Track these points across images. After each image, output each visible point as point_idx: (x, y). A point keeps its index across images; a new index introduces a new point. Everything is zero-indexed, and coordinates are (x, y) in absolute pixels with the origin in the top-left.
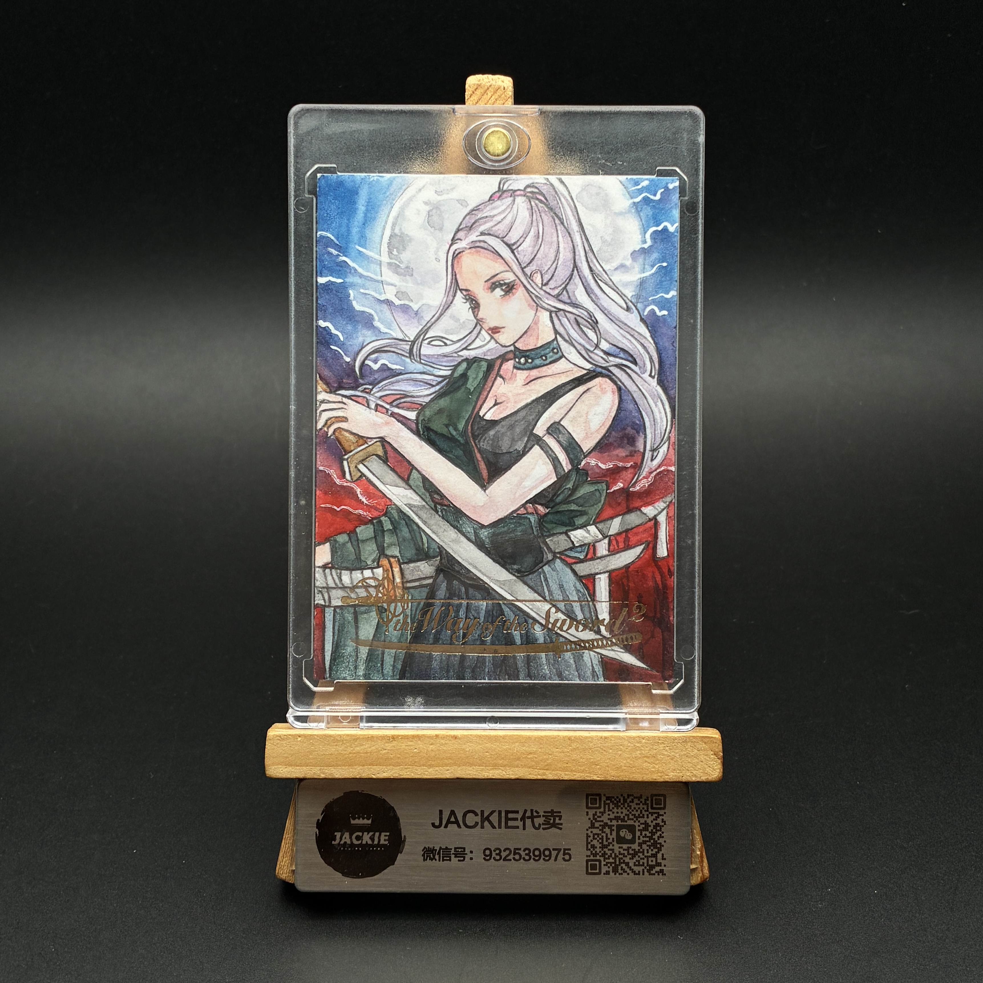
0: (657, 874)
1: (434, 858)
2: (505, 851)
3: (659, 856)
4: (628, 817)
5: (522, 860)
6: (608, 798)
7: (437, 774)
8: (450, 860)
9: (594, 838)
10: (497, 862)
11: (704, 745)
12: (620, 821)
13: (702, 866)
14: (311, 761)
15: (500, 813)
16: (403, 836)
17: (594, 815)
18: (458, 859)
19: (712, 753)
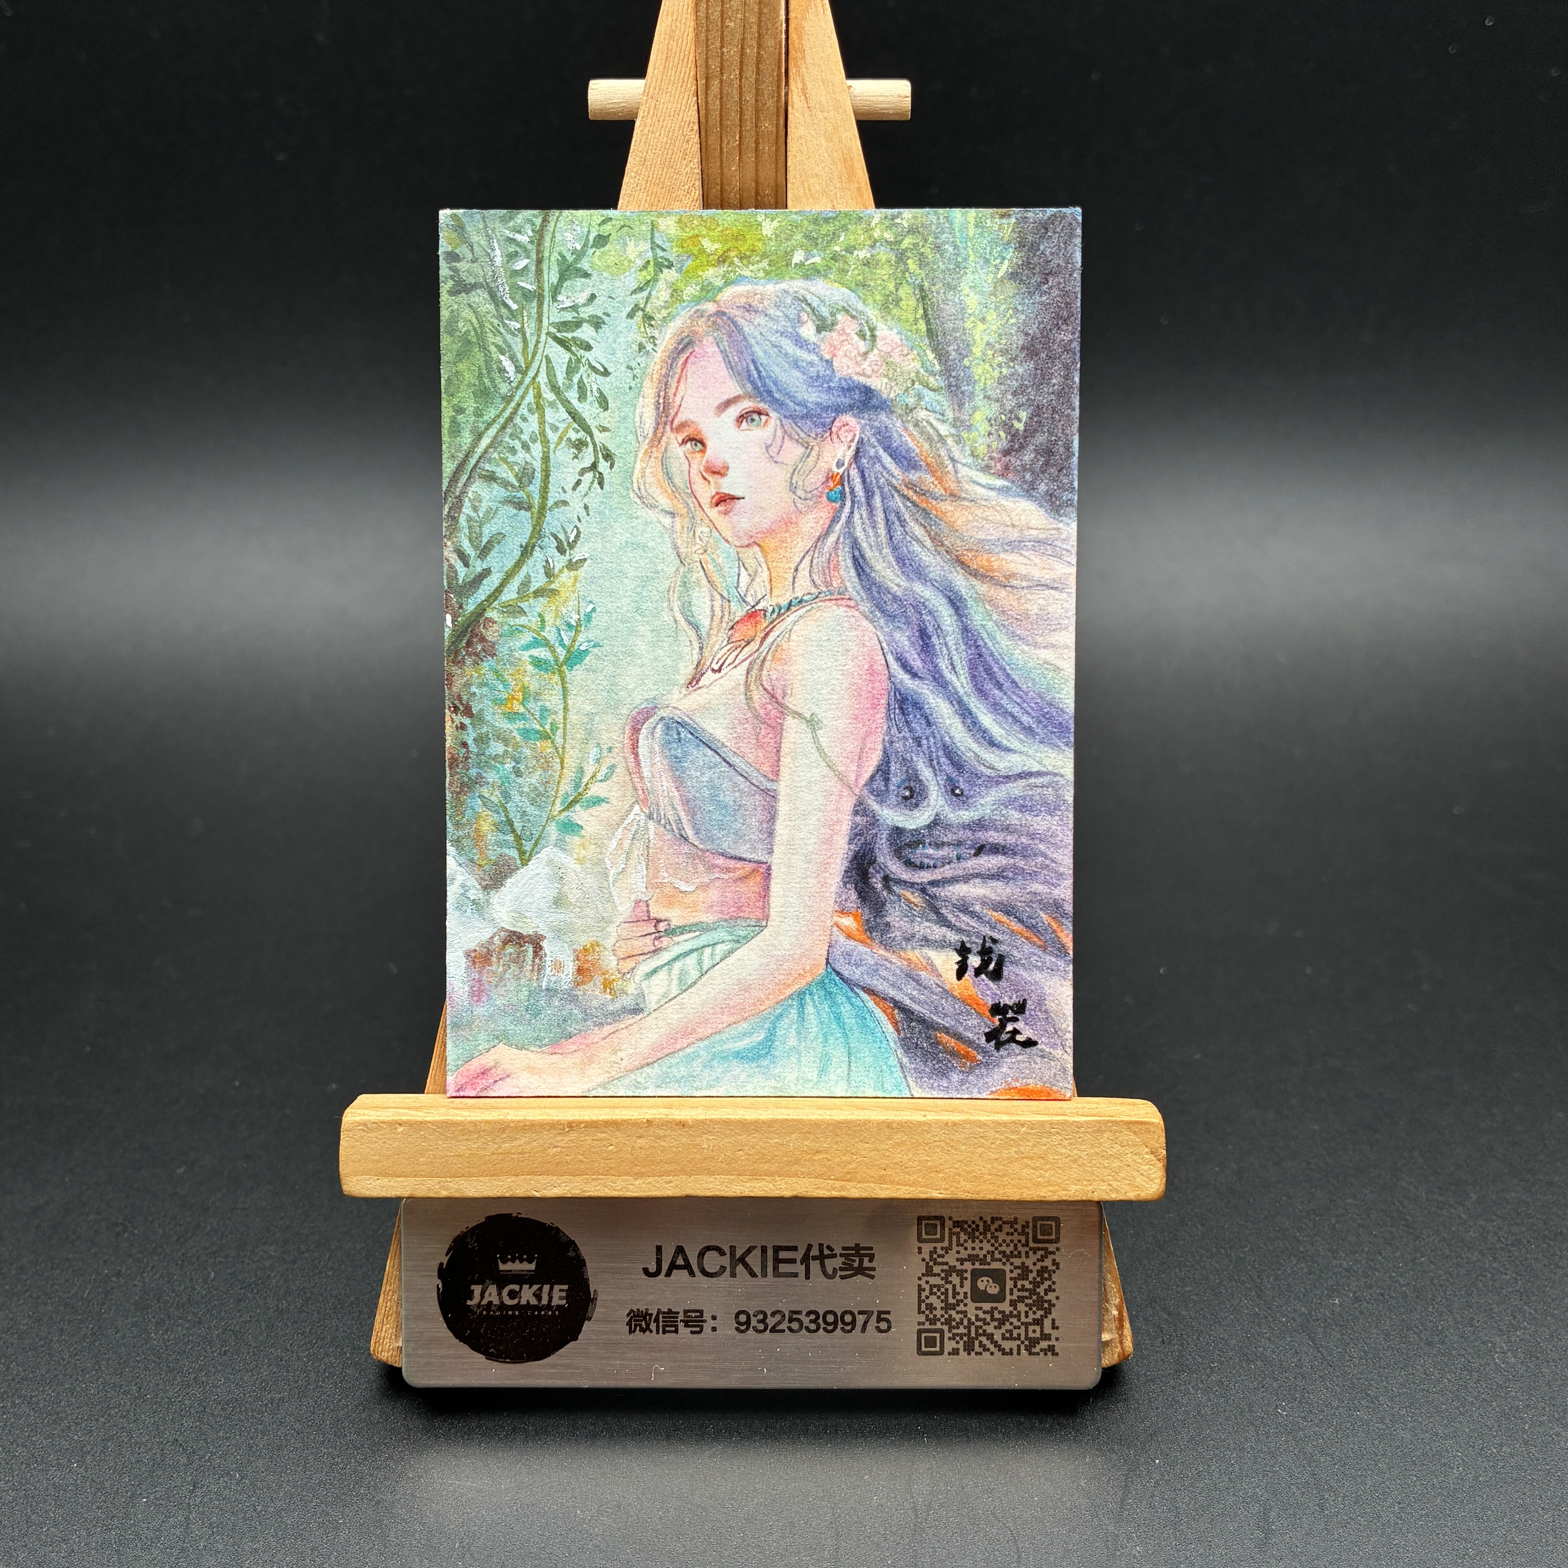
0: (1042, 1354)
1: (648, 1328)
2: (774, 1314)
3: (1047, 1323)
4: (993, 1256)
5: (804, 1330)
6: (957, 1224)
7: (650, 1190)
8: (676, 1331)
9: (931, 1294)
10: (760, 1336)
11: (1133, 1137)
12: (977, 1264)
13: (1121, 1336)
14: (424, 1167)
15: (764, 1250)
16: (592, 1290)
17: (931, 1252)
18: (689, 1330)
19: (1147, 1150)
